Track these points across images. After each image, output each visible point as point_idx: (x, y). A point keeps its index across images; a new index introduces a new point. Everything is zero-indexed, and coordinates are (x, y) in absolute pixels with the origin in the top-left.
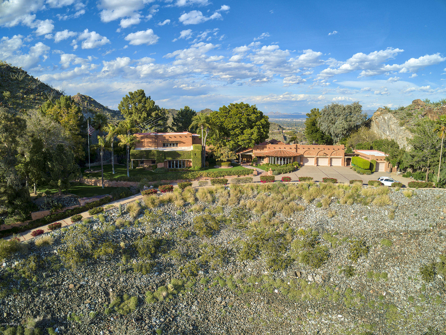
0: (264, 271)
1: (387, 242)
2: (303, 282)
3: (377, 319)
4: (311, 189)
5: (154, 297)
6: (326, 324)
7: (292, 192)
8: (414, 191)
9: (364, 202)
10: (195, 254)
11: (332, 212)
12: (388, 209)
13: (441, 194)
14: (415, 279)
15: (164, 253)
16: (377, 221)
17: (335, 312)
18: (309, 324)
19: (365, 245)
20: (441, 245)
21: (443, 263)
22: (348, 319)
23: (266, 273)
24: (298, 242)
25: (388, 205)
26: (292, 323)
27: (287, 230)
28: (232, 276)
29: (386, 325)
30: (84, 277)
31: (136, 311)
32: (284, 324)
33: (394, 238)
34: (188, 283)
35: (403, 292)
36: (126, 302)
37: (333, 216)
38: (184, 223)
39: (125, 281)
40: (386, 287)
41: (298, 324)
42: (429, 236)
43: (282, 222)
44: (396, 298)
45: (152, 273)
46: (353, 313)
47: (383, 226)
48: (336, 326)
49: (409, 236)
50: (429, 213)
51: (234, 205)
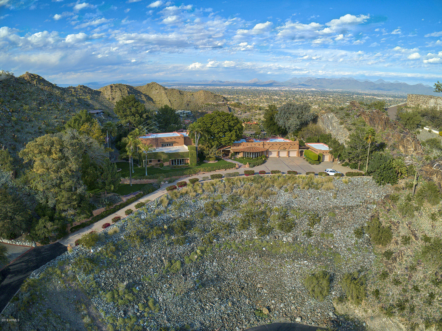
0: (255, 236)
1: (332, 214)
2: (280, 242)
3: (329, 263)
4: (280, 179)
5: (190, 260)
6: (298, 267)
7: (267, 182)
8: (349, 179)
9: (316, 188)
10: (209, 228)
11: (296, 195)
12: (332, 192)
13: (368, 180)
14: (351, 237)
15: (190, 230)
16: (325, 201)
17: (302, 260)
18: (287, 268)
19: (318, 217)
20: (368, 215)
21: (369, 227)
22: (311, 263)
23: (256, 237)
24: (274, 216)
25: (332, 189)
26: (276, 268)
27: (266, 208)
28: (235, 241)
29: (334, 266)
30: (145, 252)
31: (181, 270)
32: (272, 269)
33: (337, 211)
34: (209, 248)
35: (344, 245)
36: (174, 264)
37: (296, 198)
38: (198, 208)
39: (170, 251)
40: (333, 243)
41: (280, 269)
42: (360, 209)
43: (263, 203)
44: (339, 249)
45: (185, 244)
46: (314, 259)
47: (329, 204)
48: (304, 268)
49: (347, 210)
50: (359, 194)
51: (229, 193)
